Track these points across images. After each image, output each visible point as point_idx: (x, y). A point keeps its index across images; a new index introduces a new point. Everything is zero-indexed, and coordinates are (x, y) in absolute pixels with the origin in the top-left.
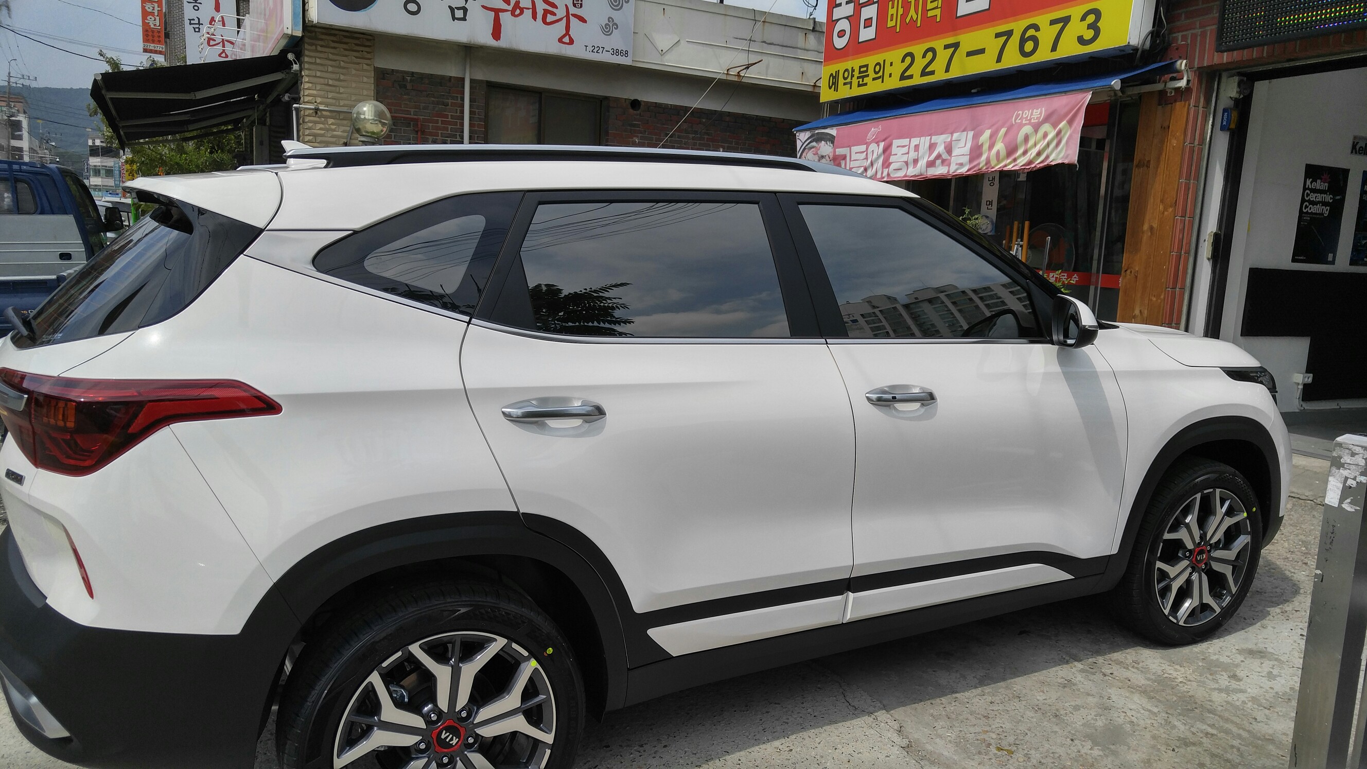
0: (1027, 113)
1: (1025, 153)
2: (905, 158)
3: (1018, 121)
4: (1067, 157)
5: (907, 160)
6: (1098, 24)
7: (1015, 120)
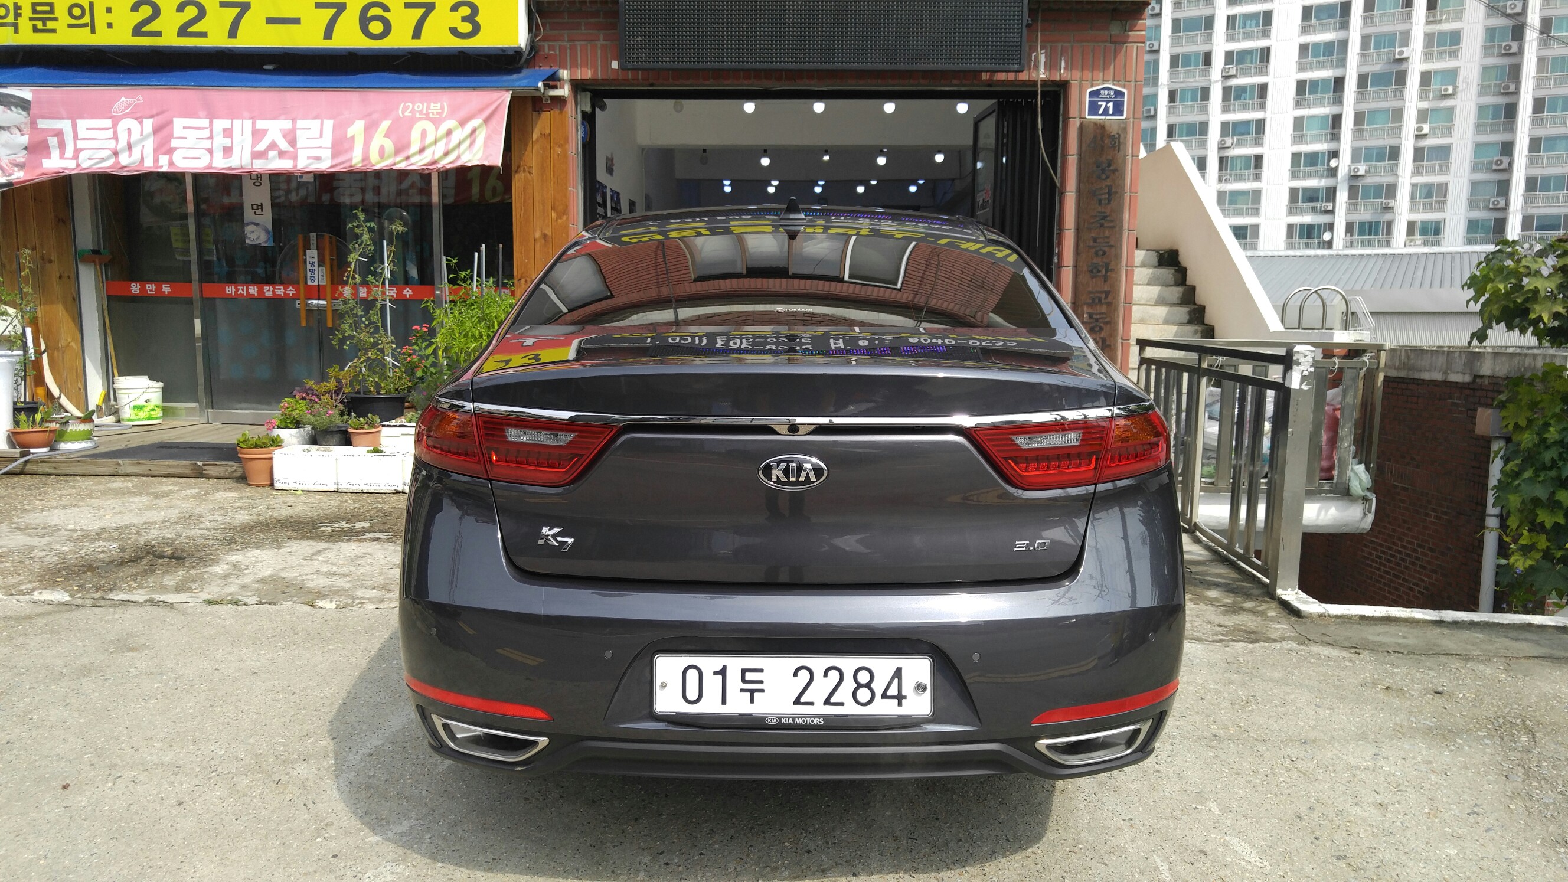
0: (419, 106)
1: (422, 150)
2: (207, 144)
3: (407, 114)
4: (486, 158)
5: (210, 147)
6: (476, 19)
7: (403, 114)
